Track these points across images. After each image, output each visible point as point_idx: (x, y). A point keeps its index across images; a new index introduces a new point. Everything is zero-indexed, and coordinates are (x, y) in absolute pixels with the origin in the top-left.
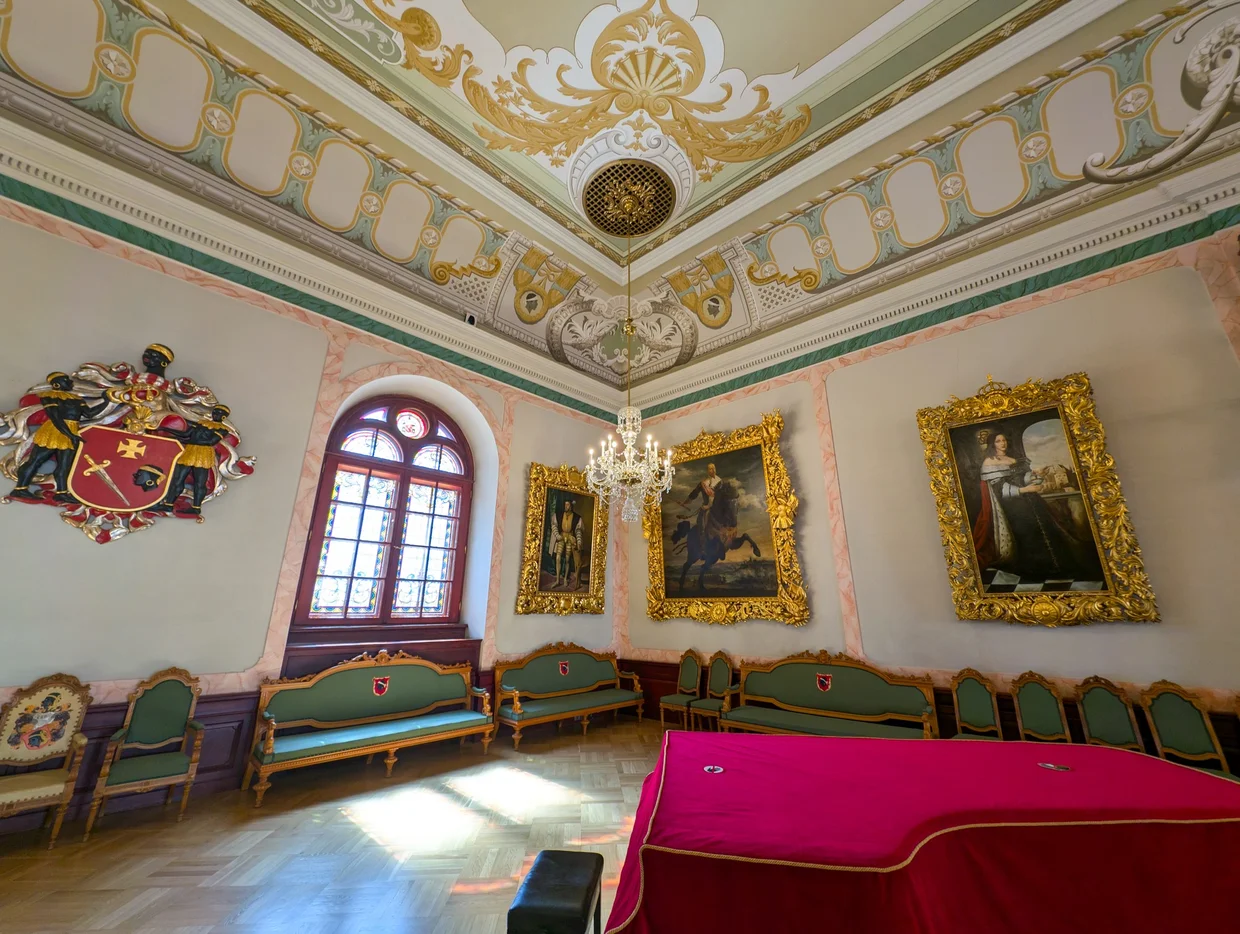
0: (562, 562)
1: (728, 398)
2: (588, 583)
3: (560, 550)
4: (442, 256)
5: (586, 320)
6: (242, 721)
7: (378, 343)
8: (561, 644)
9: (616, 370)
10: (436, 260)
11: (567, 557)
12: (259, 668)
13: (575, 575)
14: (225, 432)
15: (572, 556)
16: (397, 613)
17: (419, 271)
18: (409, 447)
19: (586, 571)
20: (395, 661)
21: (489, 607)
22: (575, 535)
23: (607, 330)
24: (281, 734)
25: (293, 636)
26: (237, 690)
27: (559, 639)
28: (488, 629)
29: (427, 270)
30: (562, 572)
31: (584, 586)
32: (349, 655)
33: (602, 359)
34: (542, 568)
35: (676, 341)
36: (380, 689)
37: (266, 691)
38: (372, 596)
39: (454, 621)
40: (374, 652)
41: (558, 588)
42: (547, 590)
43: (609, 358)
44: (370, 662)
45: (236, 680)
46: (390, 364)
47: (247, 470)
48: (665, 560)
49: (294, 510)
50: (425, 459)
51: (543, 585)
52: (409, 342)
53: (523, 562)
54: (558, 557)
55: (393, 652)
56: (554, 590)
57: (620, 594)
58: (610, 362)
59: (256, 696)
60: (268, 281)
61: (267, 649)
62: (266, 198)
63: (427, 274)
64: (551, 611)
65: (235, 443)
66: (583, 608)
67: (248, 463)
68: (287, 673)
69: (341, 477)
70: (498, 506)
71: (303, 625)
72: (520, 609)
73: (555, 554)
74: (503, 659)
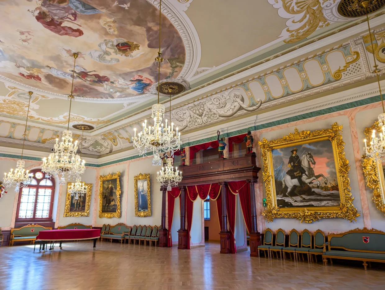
0: (76, 205)
1: (116, 165)
2: (84, 209)
3: (76, 202)
4: (44, 137)
5: (85, 142)
6: (8, 235)
7: (30, 161)
8: (76, 223)
9: (98, 151)
10: (43, 139)
11: (78, 203)
12: (11, 226)
13: (81, 207)
14: (2, 186)
15: (79, 203)
16: (36, 217)
17: (39, 142)
18: (39, 181)
19: (84, 206)
20: (35, 226)
21: (57, 215)
22: (81, 198)
23: (93, 143)
24: (15, 237)
25: (16, 221)
26: (7, 230)
27: (75, 222)
28: (56, 220)
29: (41, 141)
30: (77, 207)
31: (83, 210)
32: (26, 225)
33: (92, 150)
34: (71, 207)
35: (109, 147)
36: (32, 231)
37: (12, 230)
38: (32, 214)
39: (50, 219)
40: (31, 224)
41: (76, 211)
42: (72, 211)
43: (95, 149)
44: (30, 226)
45: (7, 228)
46: (32, 165)
47: (6, 192)
48: (102, 204)
49: (15, 198)
50: (42, 183)
51: (71, 210)
52: (37, 159)
53: (66, 205)
54: (75, 204)
55: (35, 224)
56: (74, 211)
57: (95, 211)
58: (95, 150)
59: (10, 231)
60: (7, 154)
61: (12, 223)
62: (5, 137)
63: (41, 142)
64: (73, 216)
65: (4, 188)
66: (82, 215)
67: (6, 191)
68: (15, 227)
69: (24, 189)
70: (59, 193)
71: (18, 220)
72: (64, 216)
73: (74, 203)
74: (59, 226)
